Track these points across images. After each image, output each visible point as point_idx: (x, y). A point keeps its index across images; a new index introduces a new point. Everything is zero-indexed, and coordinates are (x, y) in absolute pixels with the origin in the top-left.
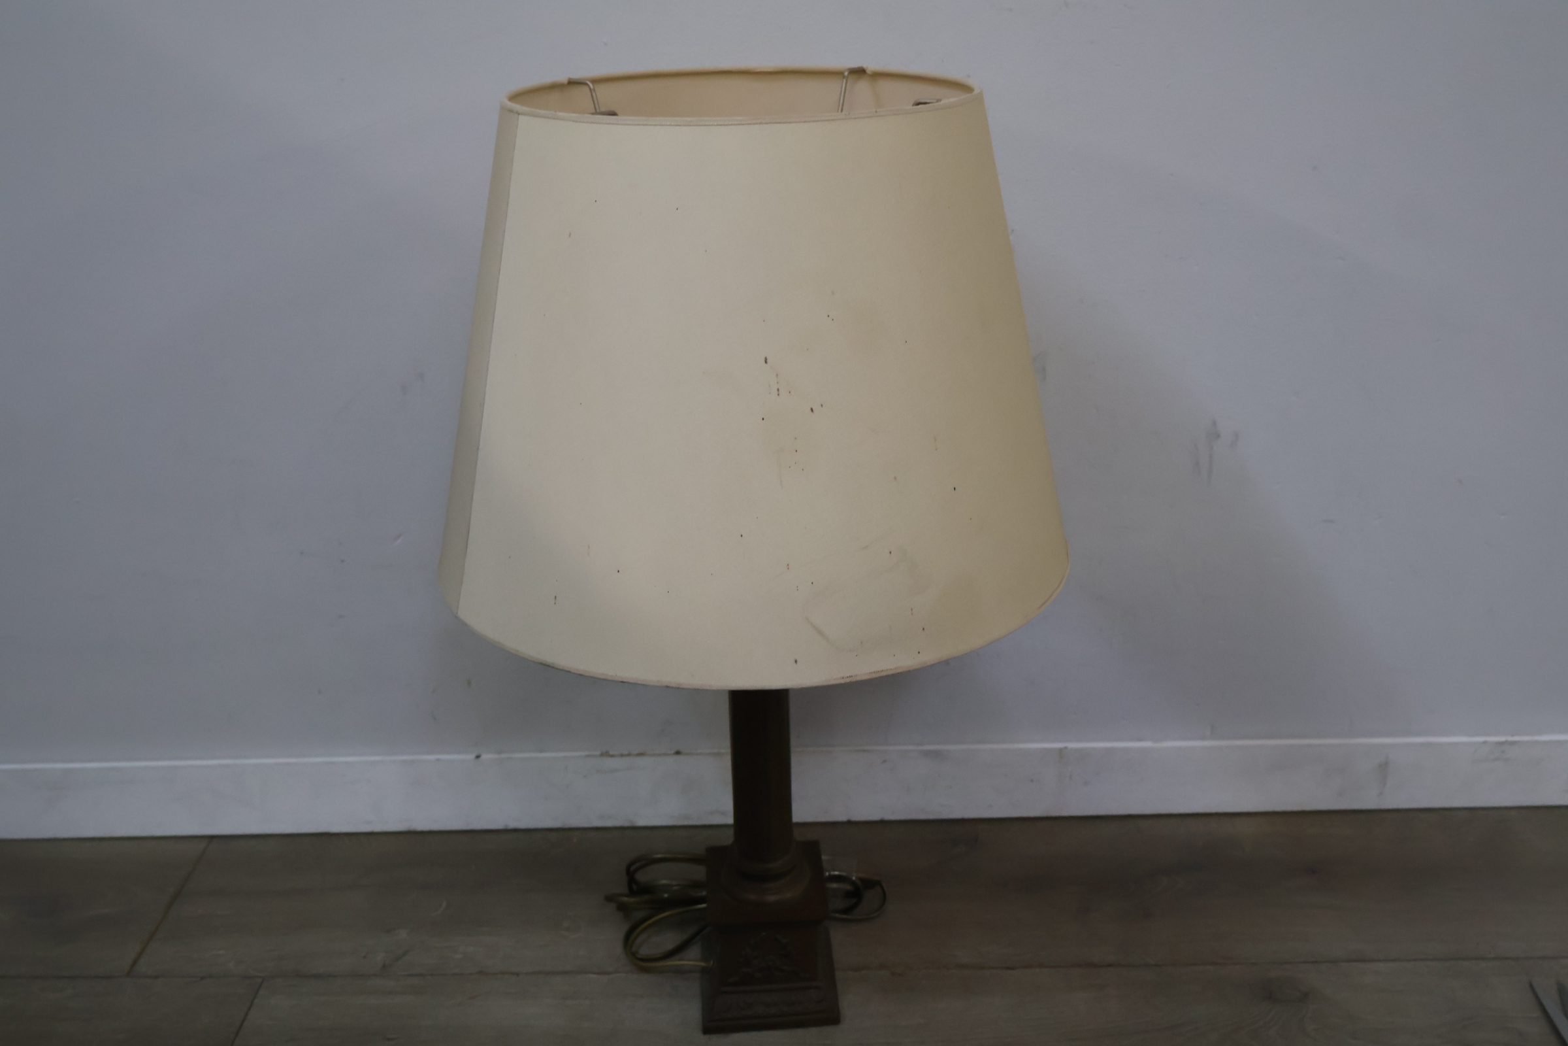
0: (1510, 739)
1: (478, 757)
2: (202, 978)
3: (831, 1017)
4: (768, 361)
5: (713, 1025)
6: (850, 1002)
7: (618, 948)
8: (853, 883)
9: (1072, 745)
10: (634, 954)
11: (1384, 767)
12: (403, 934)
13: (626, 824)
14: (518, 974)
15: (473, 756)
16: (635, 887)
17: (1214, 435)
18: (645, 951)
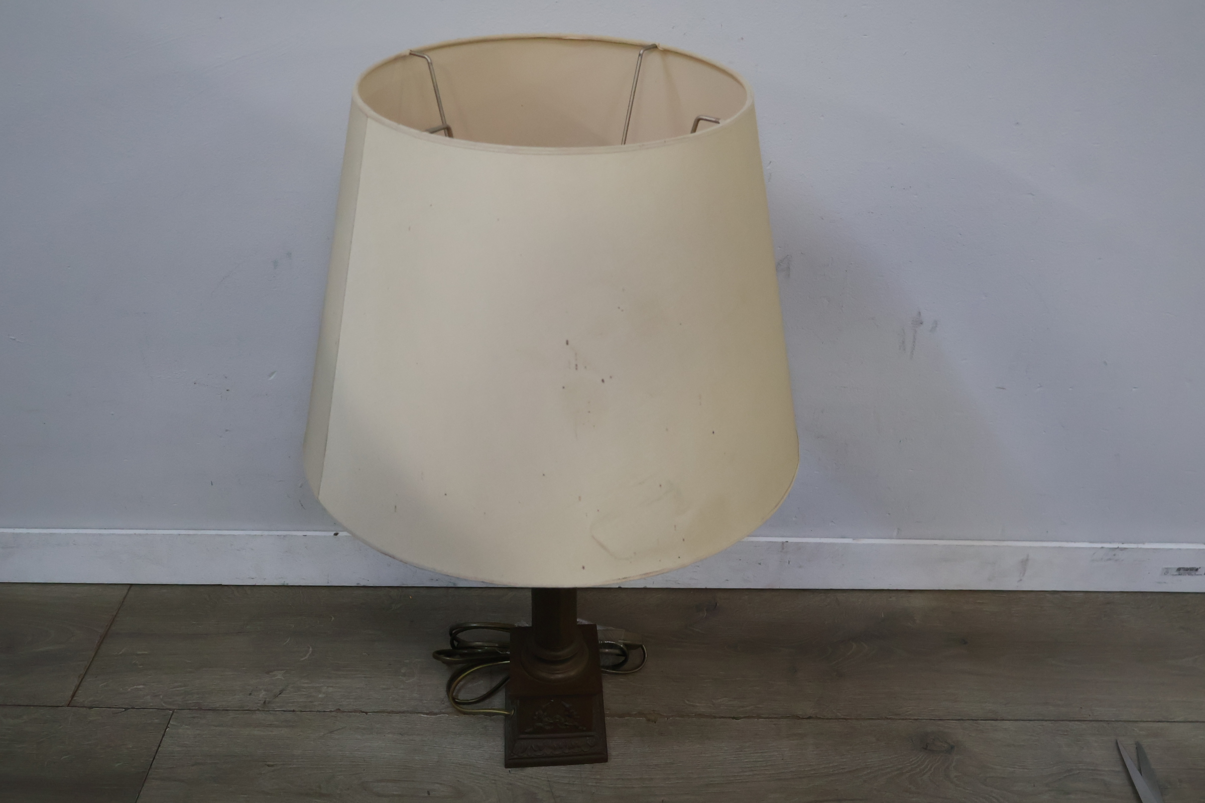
0: (1121, 546)
1: (336, 534)
2: (126, 709)
3: (602, 757)
4: (569, 343)
5: (513, 761)
6: (616, 744)
7: (443, 693)
8: (621, 649)
9: (791, 540)
10: (454, 699)
11: (1025, 562)
12: (279, 675)
13: (451, 585)
14: (366, 713)
15: (332, 533)
16: (456, 643)
17: (919, 322)
18: (462, 696)
